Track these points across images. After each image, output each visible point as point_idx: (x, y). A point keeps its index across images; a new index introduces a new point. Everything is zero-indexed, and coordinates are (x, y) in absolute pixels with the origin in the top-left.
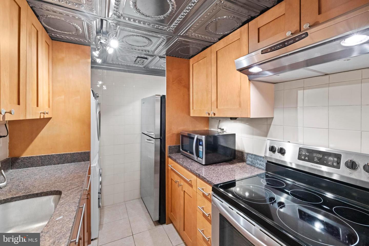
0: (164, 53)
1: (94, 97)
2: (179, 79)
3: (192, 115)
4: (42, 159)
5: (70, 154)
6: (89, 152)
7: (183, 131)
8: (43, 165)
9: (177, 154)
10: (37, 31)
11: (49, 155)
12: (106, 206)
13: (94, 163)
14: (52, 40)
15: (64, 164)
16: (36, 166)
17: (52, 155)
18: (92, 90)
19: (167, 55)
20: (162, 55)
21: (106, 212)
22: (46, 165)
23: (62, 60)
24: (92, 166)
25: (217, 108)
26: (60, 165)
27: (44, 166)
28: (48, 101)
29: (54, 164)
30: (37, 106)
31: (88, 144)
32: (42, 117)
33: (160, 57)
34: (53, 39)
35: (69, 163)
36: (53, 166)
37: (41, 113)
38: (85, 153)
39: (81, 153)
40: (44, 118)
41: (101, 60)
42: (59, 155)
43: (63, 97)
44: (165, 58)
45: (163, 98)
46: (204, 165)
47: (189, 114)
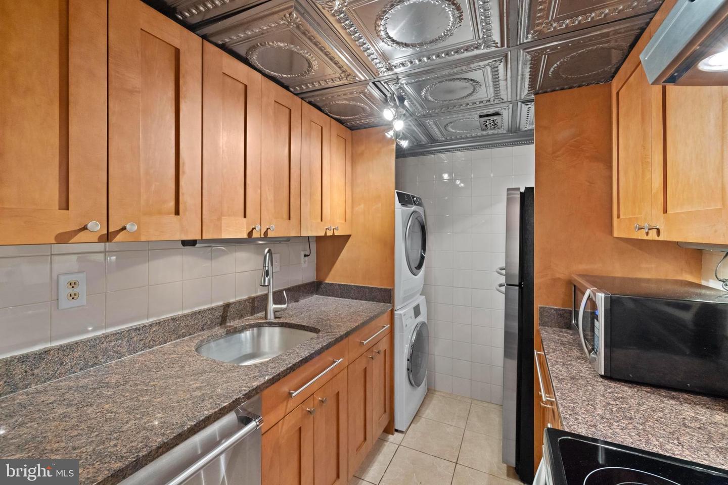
0: (525, 91)
1: (400, 203)
2: (575, 141)
3: (616, 234)
4: (341, 289)
5: (368, 288)
6: (390, 289)
7: (579, 275)
8: (342, 297)
9: (564, 330)
10: (322, 127)
11: (347, 285)
12: (439, 391)
14: (351, 130)
15: (361, 301)
16: (335, 297)
17: (350, 285)
18: (397, 192)
19: (536, 94)
20: (523, 97)
22: (345, 298)
23: (362, 154)
24: (398, 314)
25: (665, 211)
26: (357, 301)
27: (343, 298)
28: (344, 213)
29: (352, 298)
30: (322, 221)
31: (391, 275)
32: (329, 233)
33: (525, 102)
34: (352, 128)
35: (366, 300)
36: (351, 300)
37: (326, 229)
38: (386, 290)
39: (381, 289)
40: (333, 236)
42: (357, 286)
43: (362, 206)
44: (533, 101)
46: (602, 376)
47: (611, 232)
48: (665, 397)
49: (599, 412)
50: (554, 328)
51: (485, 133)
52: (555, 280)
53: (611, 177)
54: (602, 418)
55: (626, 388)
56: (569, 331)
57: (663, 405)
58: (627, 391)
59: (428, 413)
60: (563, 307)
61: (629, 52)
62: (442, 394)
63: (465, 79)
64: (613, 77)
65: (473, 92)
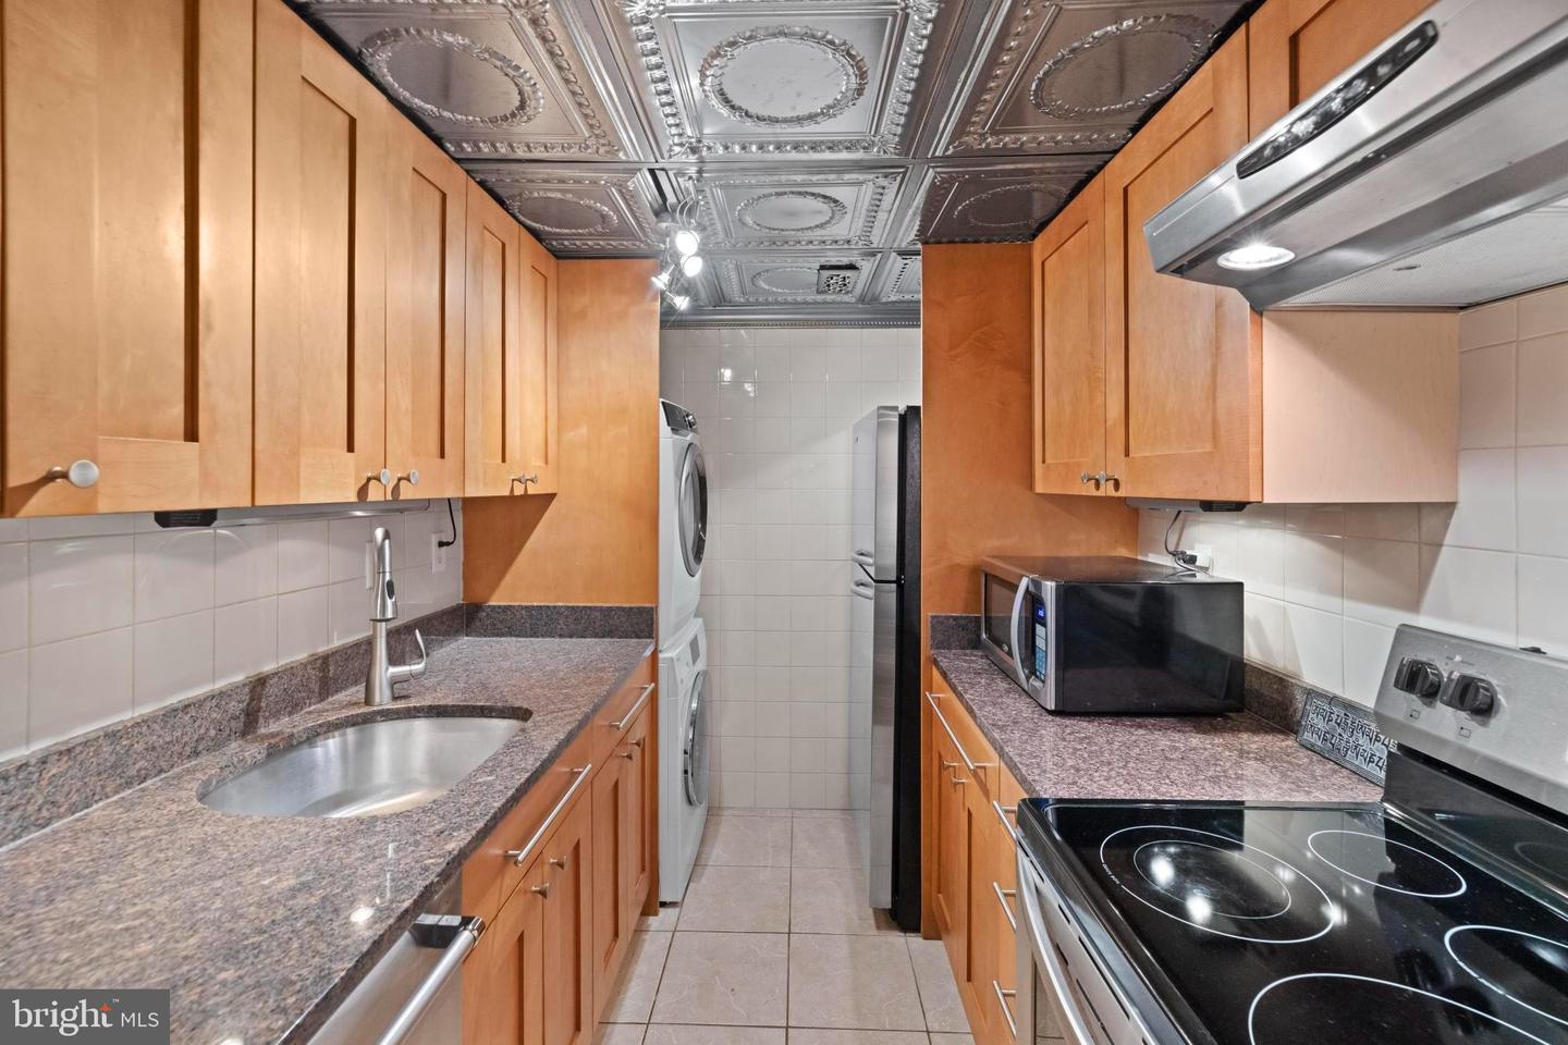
0: (909, 234)
1: (669, 424)
2: (982, 333)
3: (1039, 489)
4: (531, 616)
5: (601, 609)
6: (652, 608)
7: (993, 557)
8: (535, 635)
9: (968, 651)
10: (504, 245)
11: (548, 607)
12: (728, 808)
13: (673, 649)
14: (557, 257)
15: (583, 640)
16: (518, 636)
17: (555, 607)
18: (663, 403)
19: (925, 243)
20: (903, 245)
21: (726, 828)
22: (543, 636)
23: (582, 315)
24: (665, 659)
25: (1127, 454)
26: (574, 640)
27: (537, 637)
28: (543, 445)
29: (561, 636)
30: (504, 460)
31: (651, 580)
32: (519, 491)
33: (903, 254)
34: (559, 255)
35: (596, 636)
36: (557, 640)
37: (513, 480)
38: (641, 610)
39: (631, 608)
40: (526, 497)
41: (688, 298)
42: (573, 607)
43: (584, 430)
44: (919, 254)
45: (909, 418)
46: (1051, 713)
47: (1031, 486)
48: (1131, 726)
49: (1070, 763)
50: (954, 651)
51: (820, 298)
52: (954, 568)
53: (1030, 397)
54: (1078, 770)
55: (1085, 724)
56: (975, 652)
57: (1134, 738)
58: (1086, 727)
59: (718, 853)
60: (964, 612)
61: (1067, 202)
62: (736, 813)
63: (825, 197)
64: (1034, 236)
65: (828, 222)
